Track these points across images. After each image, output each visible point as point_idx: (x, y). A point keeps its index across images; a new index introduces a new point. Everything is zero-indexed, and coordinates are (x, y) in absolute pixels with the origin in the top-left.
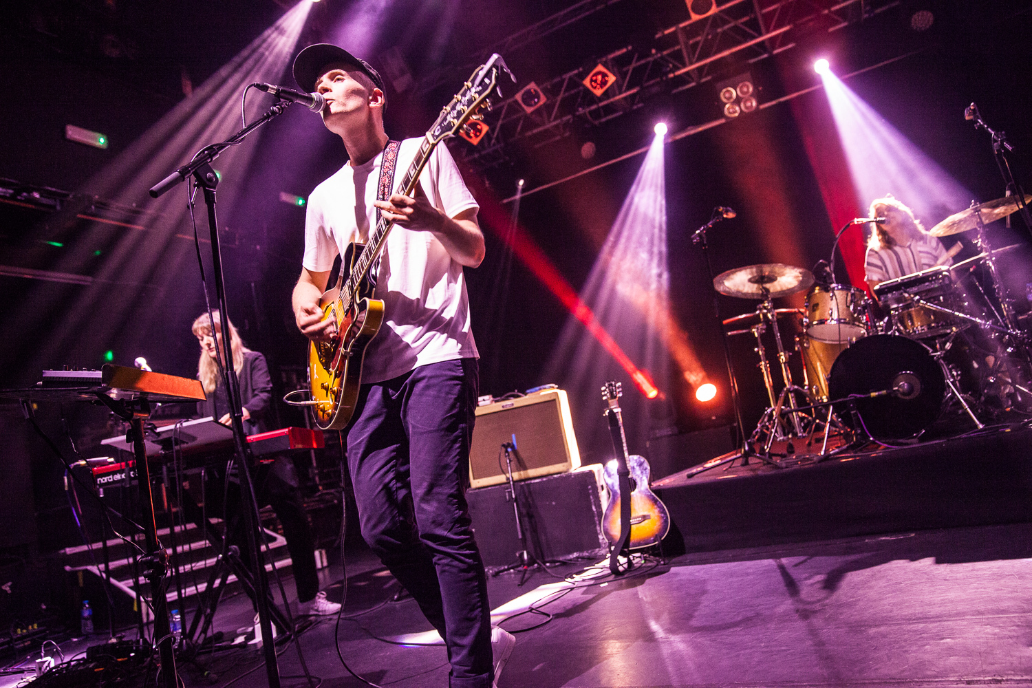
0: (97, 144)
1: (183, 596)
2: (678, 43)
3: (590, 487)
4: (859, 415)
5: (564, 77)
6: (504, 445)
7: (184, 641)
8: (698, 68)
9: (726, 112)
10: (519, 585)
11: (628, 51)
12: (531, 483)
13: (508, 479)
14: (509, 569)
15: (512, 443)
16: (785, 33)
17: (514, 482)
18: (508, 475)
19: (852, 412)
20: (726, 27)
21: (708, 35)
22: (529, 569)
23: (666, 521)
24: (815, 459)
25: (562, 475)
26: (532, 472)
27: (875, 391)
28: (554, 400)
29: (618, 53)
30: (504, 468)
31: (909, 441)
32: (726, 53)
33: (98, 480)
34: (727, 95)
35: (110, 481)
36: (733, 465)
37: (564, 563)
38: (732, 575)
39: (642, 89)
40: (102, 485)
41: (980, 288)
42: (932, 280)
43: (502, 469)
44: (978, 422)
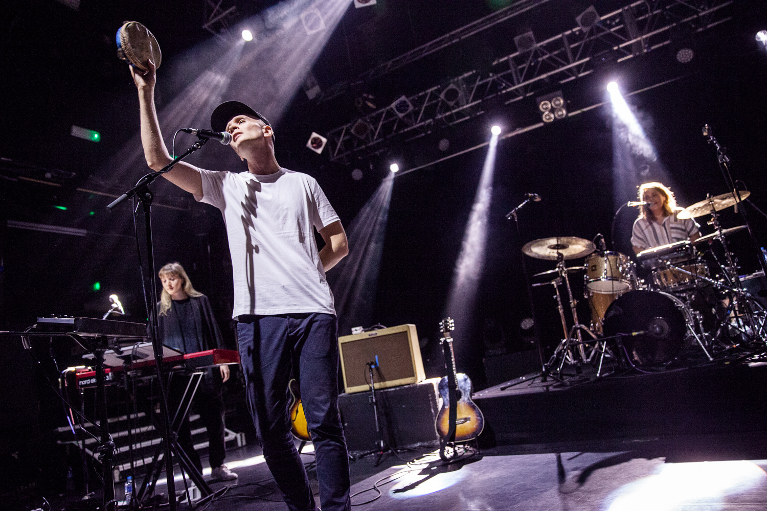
0: (93, 139)
1: (135, 466)
2: (509, 68)
3: (430, 395)
4: (625, 349)
5: (427, 91)
6: (368, 364)
7: (134, 500)
8: (524, 86)
9: (544, 119)
10: (375, 466)
11: (473, 74)
12: (388, 392)
13: (371, 388)
14: (371, 453)
15: (376, 362)
16: (587, 62)
17: (375, 390)
18: (371, 385)
19: (619, 346)
20: (545, 57)
21: (531, 62)
22: (385, 453)
23: (481, 423)
24: (592, 380)
25: (410, 386)
26: (389, 383)
27: (636, 332)
28: (406, 332)
29: (466, 75)
30: (368, 380)
31: (660, 369)
32: (543, 76)
33: (80, 382)
34: (544, 107)
35: (88, 383)
36: (534, 382)
37: (410, 450)
38: (524, 464)
39: (483, 101)
40: (82, 386)
41: (715, 257)
42: (679, 251)
43: (366, 380)
44: (709, 356)
